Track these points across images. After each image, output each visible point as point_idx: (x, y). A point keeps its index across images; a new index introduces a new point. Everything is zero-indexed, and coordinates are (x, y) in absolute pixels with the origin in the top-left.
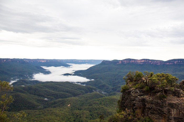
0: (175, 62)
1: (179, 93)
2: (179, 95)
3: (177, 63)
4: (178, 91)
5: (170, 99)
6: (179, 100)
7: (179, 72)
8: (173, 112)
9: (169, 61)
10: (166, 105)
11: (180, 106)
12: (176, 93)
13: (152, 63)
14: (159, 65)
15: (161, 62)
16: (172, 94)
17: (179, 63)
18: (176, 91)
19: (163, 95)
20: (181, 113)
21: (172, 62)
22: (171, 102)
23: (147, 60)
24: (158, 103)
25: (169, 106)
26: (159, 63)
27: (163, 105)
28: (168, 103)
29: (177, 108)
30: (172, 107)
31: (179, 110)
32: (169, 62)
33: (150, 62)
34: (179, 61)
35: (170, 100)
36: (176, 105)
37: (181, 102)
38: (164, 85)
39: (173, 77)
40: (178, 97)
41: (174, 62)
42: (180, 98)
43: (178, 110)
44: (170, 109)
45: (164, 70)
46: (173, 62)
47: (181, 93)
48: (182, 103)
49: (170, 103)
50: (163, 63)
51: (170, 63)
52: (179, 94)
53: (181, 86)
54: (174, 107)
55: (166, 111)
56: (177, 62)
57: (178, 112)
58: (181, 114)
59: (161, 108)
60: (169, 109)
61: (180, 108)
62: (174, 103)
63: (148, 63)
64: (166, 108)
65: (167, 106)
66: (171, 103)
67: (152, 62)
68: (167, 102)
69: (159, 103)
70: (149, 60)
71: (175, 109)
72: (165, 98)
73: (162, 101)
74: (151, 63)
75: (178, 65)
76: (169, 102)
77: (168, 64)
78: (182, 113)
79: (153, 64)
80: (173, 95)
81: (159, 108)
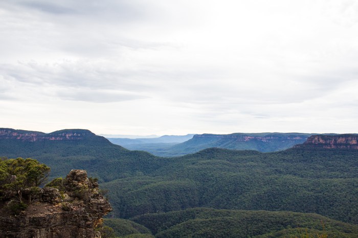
0: (67, 135)
1: (52, 196)
2: (52, 200)
3: (72, 136)
4: (50, 191)
5: (34, 210)
6: (52, 210)
7: (75, 155)
8: (39, 235)
9: (56, 134)
10: (25, 223)
11: (53, 221)
12: (48, 196)
13: (19, 138)
14: (34, 142)
15: (39, 135)
16: (38, 200)
17: (74, 136)
18: (47, 191)
19: (19, 203)
20: (54, 233)
21: (62, 136)
22: (36, 216)
23: (7, 130)
24: (7, 223)
25: (32, 225)
26: (36, 137)
27: (18, 226)
28: (30, 218)
29: (48, 226)
30: (38, 226)
31: (51, 229)
32: (54, 136)
33: (15, 134)
34: (74, 134)
35: (35, 212)
36: (45, 220)
37: (54, 213)
38: (21, 183)
39: (40, 166)
40: (51, 203)
41: (65, 136)
42: (54, 205)
43: (49, 230)
44: (34, 231)
45: (45, 152)
46: (63, 134)
47: (57, 195)
48: (57, 214)
49: (34, 218)
50: (42, 136)
51: (57, 136)
52: (52, 198)
53: (69, 182)
54: (41, 226)
55: (26, 235)
56: (70, 135)
57: (49, 233)
58: (55, 235)
59: (15, 232)
60: (32, 231)
61: (53, 225)
62: (41, 218)
63: (9, 136)
64: (25, 231)
65: (27, 226)
66: (36, 218)
67: (19, 136)
68: (28, 216)
69: (10, 222)
70: (12, 130)
71: (42, 229)
72: (23, 210)
73: (16, 217)
74: (17, 136)
75: (73, 140)
76: (32, 216)
77: (53, 138)
78: (57, 233)
79: (21, 140)
80: (40, 201)
81: (10, 232)
